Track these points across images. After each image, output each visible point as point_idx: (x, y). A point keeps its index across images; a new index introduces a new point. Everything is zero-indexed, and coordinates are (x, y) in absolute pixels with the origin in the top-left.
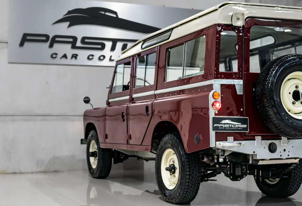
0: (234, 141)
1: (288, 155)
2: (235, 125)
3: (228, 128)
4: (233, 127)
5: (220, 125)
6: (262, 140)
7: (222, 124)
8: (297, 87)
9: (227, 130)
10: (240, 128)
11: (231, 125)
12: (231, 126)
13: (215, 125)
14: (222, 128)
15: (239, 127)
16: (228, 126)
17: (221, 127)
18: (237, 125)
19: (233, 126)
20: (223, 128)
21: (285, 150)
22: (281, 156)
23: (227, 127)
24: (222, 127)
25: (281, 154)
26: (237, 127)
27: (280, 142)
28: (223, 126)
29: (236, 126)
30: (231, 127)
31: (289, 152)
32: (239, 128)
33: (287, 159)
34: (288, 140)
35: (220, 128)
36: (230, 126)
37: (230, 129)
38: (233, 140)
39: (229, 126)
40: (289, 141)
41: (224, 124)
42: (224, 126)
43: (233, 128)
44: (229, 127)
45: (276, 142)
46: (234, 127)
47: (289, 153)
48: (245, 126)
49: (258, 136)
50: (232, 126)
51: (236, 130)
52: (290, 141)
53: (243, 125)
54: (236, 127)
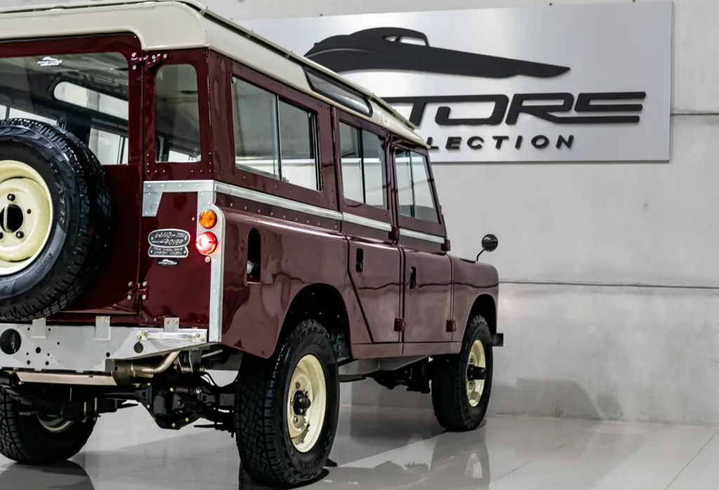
1: (47, 363)
21: (38, 350)
22: (29, 362)
25: (28, 358)
27: (29, 329)
31: (48, 355)
33: (44, 371)
34: (49, 327)
40: (50, 329)
45: (20, 329)
47: (48, 359)
52: (54, 328)
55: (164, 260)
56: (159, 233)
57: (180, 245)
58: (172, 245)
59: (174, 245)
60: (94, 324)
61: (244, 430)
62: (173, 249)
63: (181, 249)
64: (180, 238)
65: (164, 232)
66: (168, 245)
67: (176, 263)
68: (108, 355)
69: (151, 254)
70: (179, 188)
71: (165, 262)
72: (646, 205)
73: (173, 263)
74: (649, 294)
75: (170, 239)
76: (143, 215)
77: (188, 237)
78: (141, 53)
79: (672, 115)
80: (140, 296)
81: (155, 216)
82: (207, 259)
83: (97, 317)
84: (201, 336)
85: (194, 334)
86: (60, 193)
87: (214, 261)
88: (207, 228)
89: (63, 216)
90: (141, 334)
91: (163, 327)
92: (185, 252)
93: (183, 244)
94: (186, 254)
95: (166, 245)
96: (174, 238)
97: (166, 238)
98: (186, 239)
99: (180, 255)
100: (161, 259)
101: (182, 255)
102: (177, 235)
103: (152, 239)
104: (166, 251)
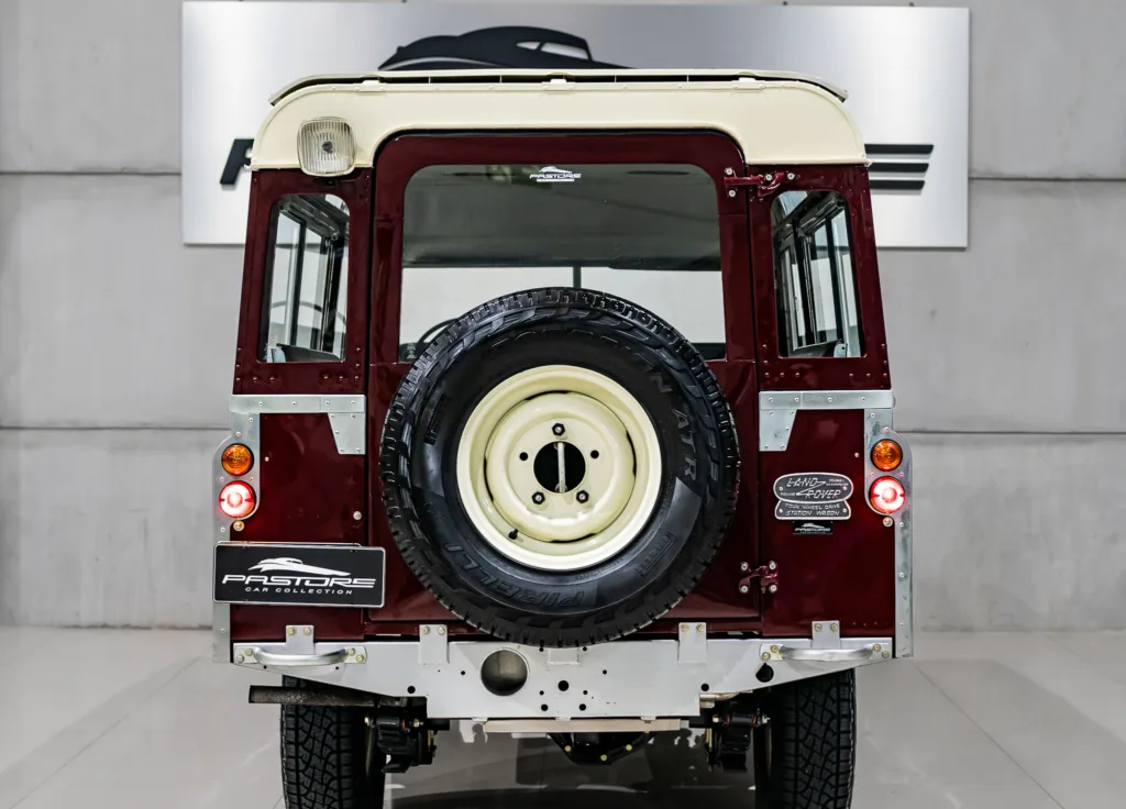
0: (315, 641)
1: (583, 706)
2: (318, 579)
3: (287, 591)
4: (307, 588)
5: (249, 580)
6: (450, 639)
7: (258, 572)
8: (559, 429)
9: (282, 597)
10: (345, 589)
11: (299, 579)
12: (303, 581)
13: (226, 579)
14: (257, 589)
15: (336, 587)
16: (289, 583)
17: (253, 584)
18: (327, 580)
19: (312, 582)
20: (266, 589)
21: (563, 686)
22: (545, 708)
23: (283, 587)
24: (260, 585)
25: (544, 700)
26: (328, 587)
27: (542, 650)
28: (265, 582)
29: (323, 582)
30: (298, 588)
31: (585, 693)
32: (340, 592)
35: (248, 589)
36: (297, 583)
37: (299, 592)
38: (311, 637)
39: (294, 581)
40: (586, 649)
41: (269, 573)
42: (269, 581)
43: (311, 591)
44: (292, 586)
45: (521, 650)
46: (316, 588)
47: (584, 699)
48: (369, 583)
49: (431, 626)
50: (307, 584)
51: (323, 597)
53: (355, 581)
54: (323, 588)
55: (805, 525)
56: (795, 478)
57: (835, 499)
58: (820, 499)
59: (825, 499)
60: (676, 637)
61: (803, 769)
62: (822, 505)
63: (838, 506)
64: (835, 488)
65: (802, 477)
66: (812, 498)
67: (829, 530)
68: (705, 687)
69: (779, 514)
70: (827, 402)
71: (808, 528)
72: (933, 313)
73: (821, 528)
74: (940, 443)
75: (815, 490)
76: (762, 449)
77: (849, 486)
78: (744, 169)
79: (971, 179)
80: (768, 587)
81: (784, 449)
82: (887, 522)
83: (681, 624)
84: (883, 650)
85: (870, 646)
86: (681, 425)
87: (899, 524)
88: (884, 470)
89: (692, 467)
90: (769, 651)
91: (810, 637)
92: (845, 511)
93: (840, 497)
94: (847, 514)
95: (808, 500)
96: (824, 488)
97: (808, 487)
98: (845, 488)
99: (835, 516)
100: (800, 523)
101: (839, 515)
102: (828, 482)
103: (781, 489)
104: (809, 510)
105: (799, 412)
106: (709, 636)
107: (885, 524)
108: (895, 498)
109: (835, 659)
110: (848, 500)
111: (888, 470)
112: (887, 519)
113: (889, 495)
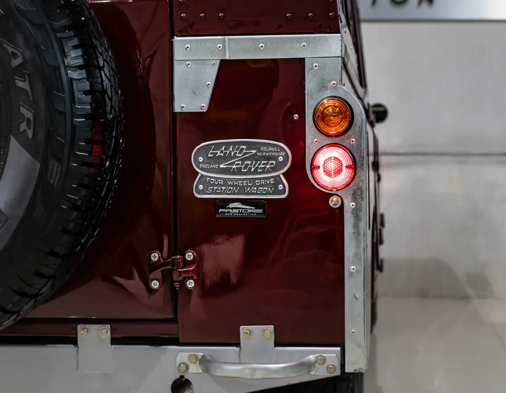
55: (231, 205)
56: (218, 146)
57: (268, 172)
58: (249, 172)
59: (255, 172)
62: (253, 181)
63: (272, 181)
64: (268, 158)
65: (228, 145)
66: (239, 172)
67: (260, 211)
69: (199, 192)
70: (258, 50)
71: (235, 209)
75: (243, 160)
76: (177, 109)
77: (286, 156)
80: (183, 283)
81: (205, 110)
82: (334, 202)
83: (79, 327)
84: (328, 362)
85: (312, 357)
86: (16, 62)
87: (350, 205)
88: (330, 136)
89: (28, 119)
90: (187, 361)
91: (238, 344)
92: (281, 187)
93: (274, 169)
94: (283, 192)
95: (234, 173)
96: (252, 158)
97: (235, 156)
98: (281, 159)
99: (269, 193)
100: (225, 203)
101: (273, 194)
102: (259, 151)
103: (201, 159)
104: (236, 186)
105: (223, 62)
106: (115, 341)
107: (331, 204)
108: (339, 171)
109: (258, 375)
110: (284, 174)
111: (337, 136)
112: (335, 199)
113: (332, 166)
